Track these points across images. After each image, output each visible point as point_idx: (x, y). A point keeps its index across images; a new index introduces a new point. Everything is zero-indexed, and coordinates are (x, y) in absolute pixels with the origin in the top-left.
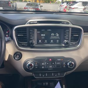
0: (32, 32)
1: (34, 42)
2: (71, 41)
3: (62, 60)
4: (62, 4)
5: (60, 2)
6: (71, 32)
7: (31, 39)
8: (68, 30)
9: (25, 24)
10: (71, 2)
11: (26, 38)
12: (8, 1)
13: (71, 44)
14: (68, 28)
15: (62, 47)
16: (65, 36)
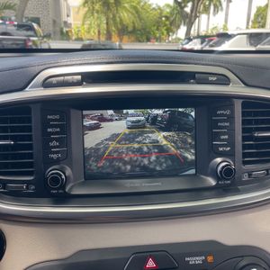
0: (56, 126)
1: (68, 172)
2: (245, 163)
3: (210, 259)
4: (187, 43)
5: (179, 39)
6: (243, 121)
7: (55, 156)
8: (228, 112)
9: (22, 89)
10: (213, 36)
11: (31, 156)
12: (25, 40)
13: (246, 177)
14: (227, 100)
15: (207, 193)
16: (216, 136)
